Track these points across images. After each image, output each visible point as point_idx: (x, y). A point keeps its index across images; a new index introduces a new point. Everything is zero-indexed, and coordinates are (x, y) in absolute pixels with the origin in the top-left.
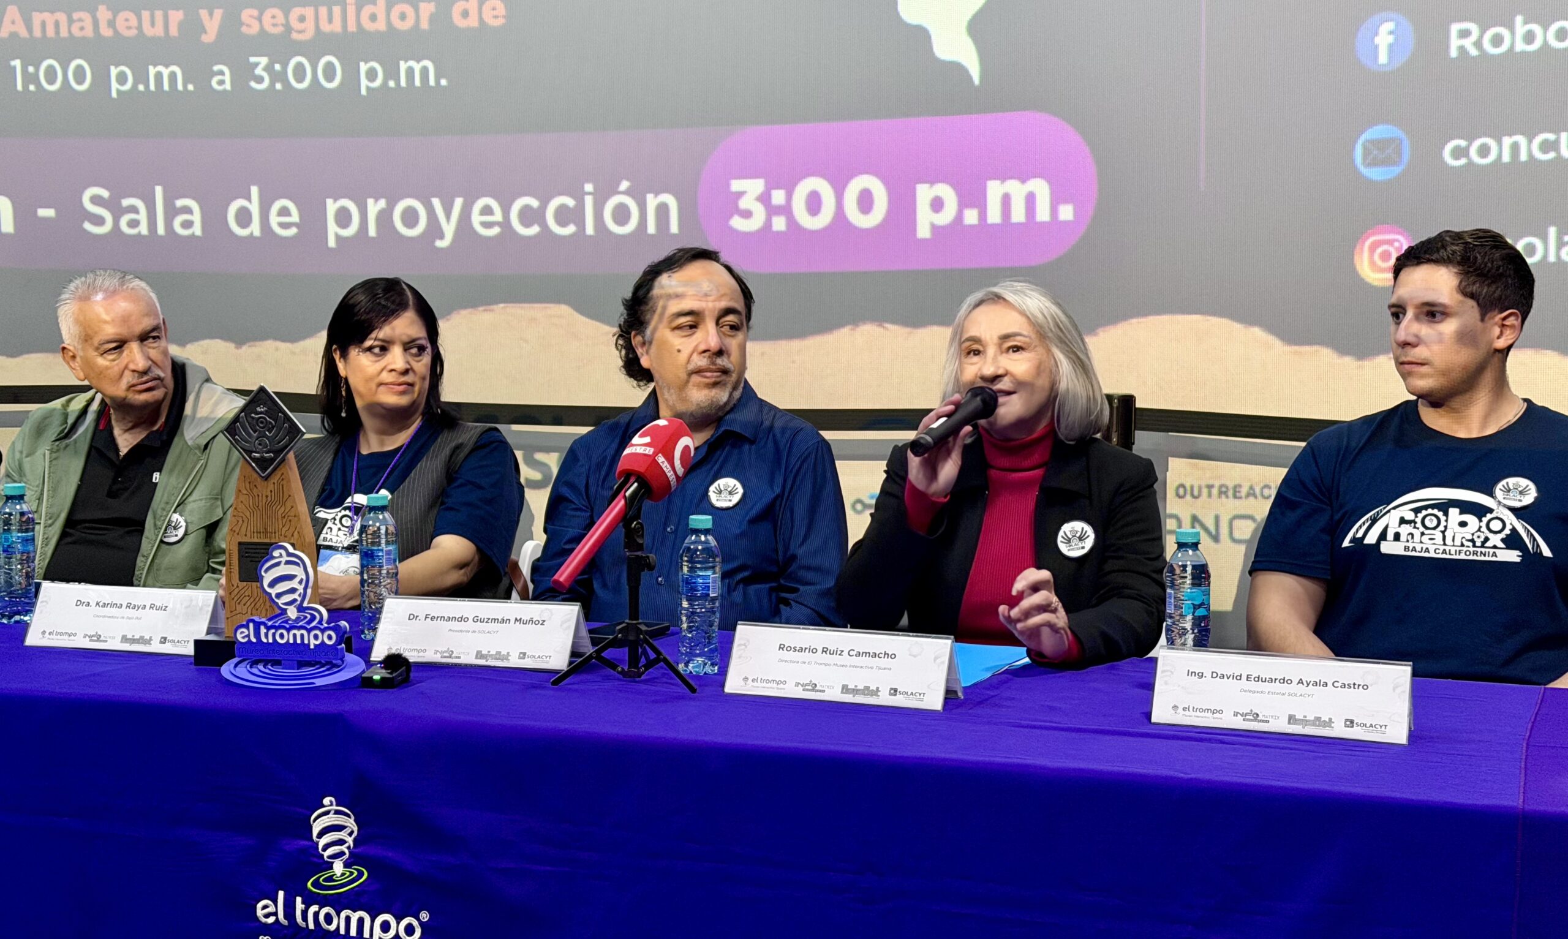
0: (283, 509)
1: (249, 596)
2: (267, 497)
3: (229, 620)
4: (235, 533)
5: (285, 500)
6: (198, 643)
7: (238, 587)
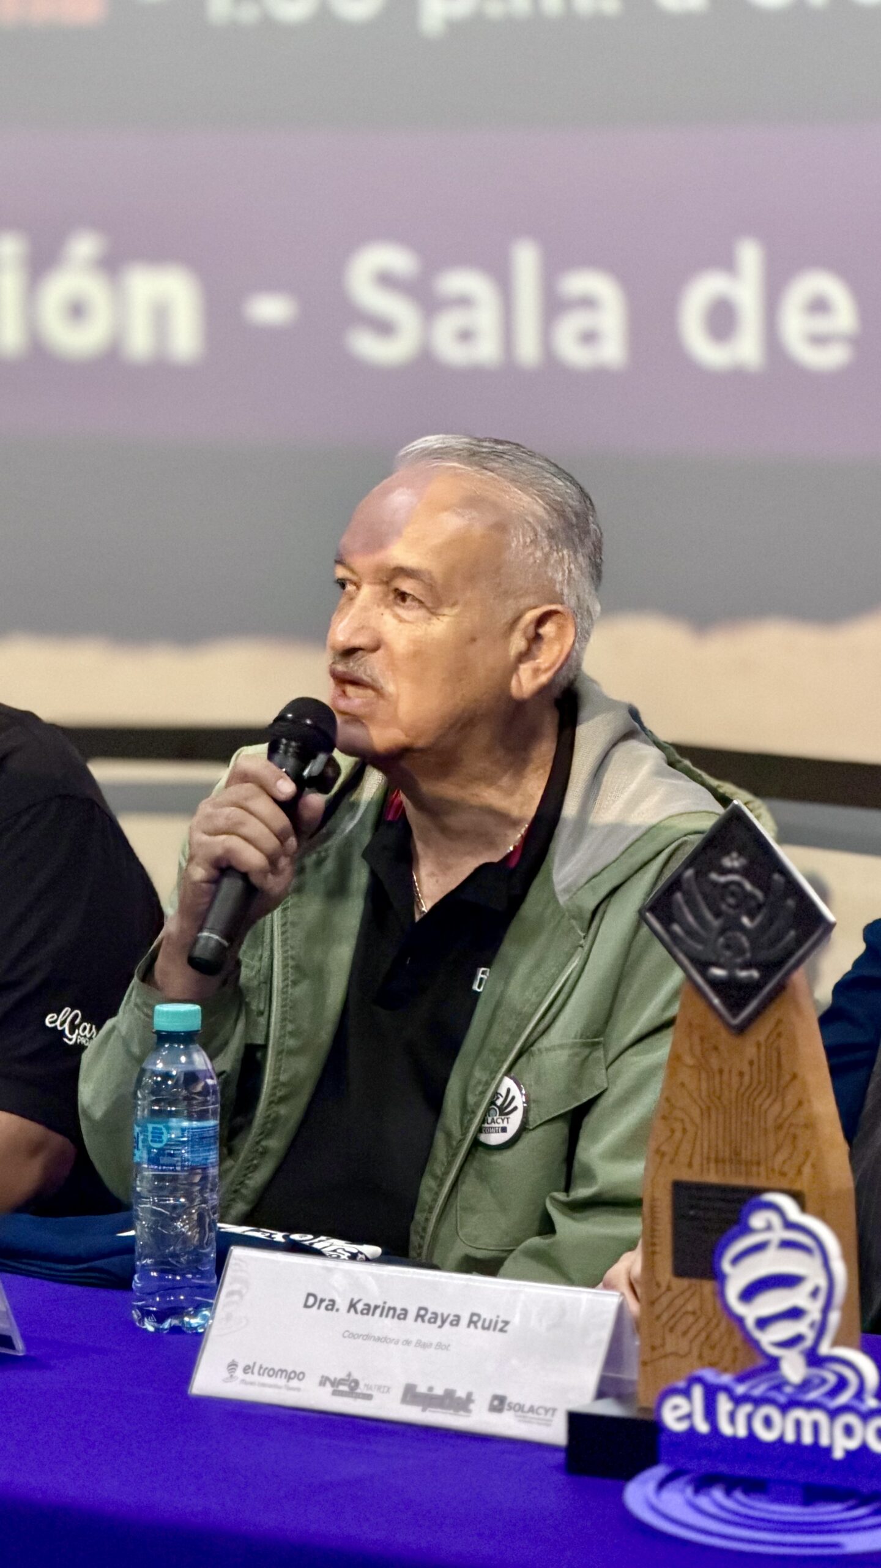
0: (777, 1108)
1: (694, 1313)
2: (741, 1074)
3: (649, 1368)
4: (667, 1159)
5: (783, 1083)
6: (576, 1420)
7: (669, 1288)
